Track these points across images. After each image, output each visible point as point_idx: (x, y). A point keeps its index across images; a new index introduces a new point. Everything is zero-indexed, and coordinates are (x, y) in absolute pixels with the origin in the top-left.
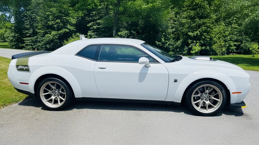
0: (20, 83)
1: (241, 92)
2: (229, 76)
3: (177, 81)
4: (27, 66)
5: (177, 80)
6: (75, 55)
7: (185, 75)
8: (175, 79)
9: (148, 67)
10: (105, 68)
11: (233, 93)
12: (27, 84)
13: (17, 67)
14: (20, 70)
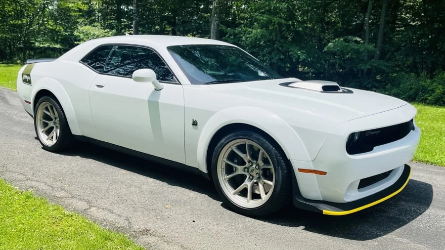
0: (26, 101)
2: (292, 126)
3: (196, 125)
4: (29, 75)
5: (196, 120)
6: (80, 62)
7: (209, 114)
8: (193, 120)
9: (157, 90)
10: (102, 87)
11: (301, 170)
12: (30, 103)
13: (23, 76)
14: (25, 81)
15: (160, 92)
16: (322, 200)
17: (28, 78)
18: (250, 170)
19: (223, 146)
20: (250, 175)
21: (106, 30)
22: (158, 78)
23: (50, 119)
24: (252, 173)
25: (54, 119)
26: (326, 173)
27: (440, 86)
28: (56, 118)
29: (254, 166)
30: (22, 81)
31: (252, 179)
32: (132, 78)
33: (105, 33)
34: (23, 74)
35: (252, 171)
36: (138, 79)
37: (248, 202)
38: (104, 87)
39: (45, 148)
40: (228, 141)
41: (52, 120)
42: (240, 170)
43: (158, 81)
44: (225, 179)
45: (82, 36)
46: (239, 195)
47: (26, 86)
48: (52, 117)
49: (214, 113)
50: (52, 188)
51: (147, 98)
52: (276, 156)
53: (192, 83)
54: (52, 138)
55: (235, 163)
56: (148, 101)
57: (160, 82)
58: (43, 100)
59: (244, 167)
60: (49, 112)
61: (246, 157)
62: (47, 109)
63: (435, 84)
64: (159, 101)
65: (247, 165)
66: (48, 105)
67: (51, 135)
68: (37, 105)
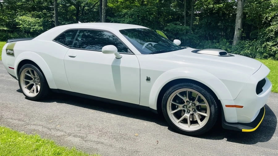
0: (10, 67)
1: (242, 107)
2: (220, 79)
3: (149, 80)
5: (149, 77)
6: (53, 41)
7: (160, 73)
8: (147, 77)
9: (118, 58)
10: (74, 57)
11: (227, 106)
12: (14, 69)
13: (7, 51)
14: (9, 54)
15: (120, 60)
16: (237, 122)
17: (11, 52)
18: (188, 107)
19: (171, 93)
20: (188, 110)
21: (37, 19)
22: (118, 51)
23: (31, 79)
24: (189, 109)
25: (34, 79)
26: (243, 106)
27: (224, 46)
28: (35, 78)
29: (190, 104)
30: (6, 54)
31: (189, 112)
32: (101, 51)
33: (36, 20)
34: (7, 50)
35: (190, 107)
36: (106, 52)
37: (189, 127)
38: (75, 58)
39: (27, 98)
40: (175, 90)
41: (32, 79)
42: (181, 107)
43: (118, 53)
44: (172, 113)
45: (21, 22)
46: (182, 123)
47: (10, 57)
48: (32, 78)
49: (162, 72)
50: (50, 129)
51: (111, 64)
52: (211, 98)
53: (142, 53)
54: (33, 91)
55: (177, 103)
56: (112, 65)
57: (120, 53)
58: (26, 66)
59: (183, 105)
60: (30, 74)
61: (185, 99)
62: (28, 72)
63: (221, 45)
64: (120, 66)
65: (186, 104)
66: (30, 69)
67: (32, 89)
68: (21, 70)
